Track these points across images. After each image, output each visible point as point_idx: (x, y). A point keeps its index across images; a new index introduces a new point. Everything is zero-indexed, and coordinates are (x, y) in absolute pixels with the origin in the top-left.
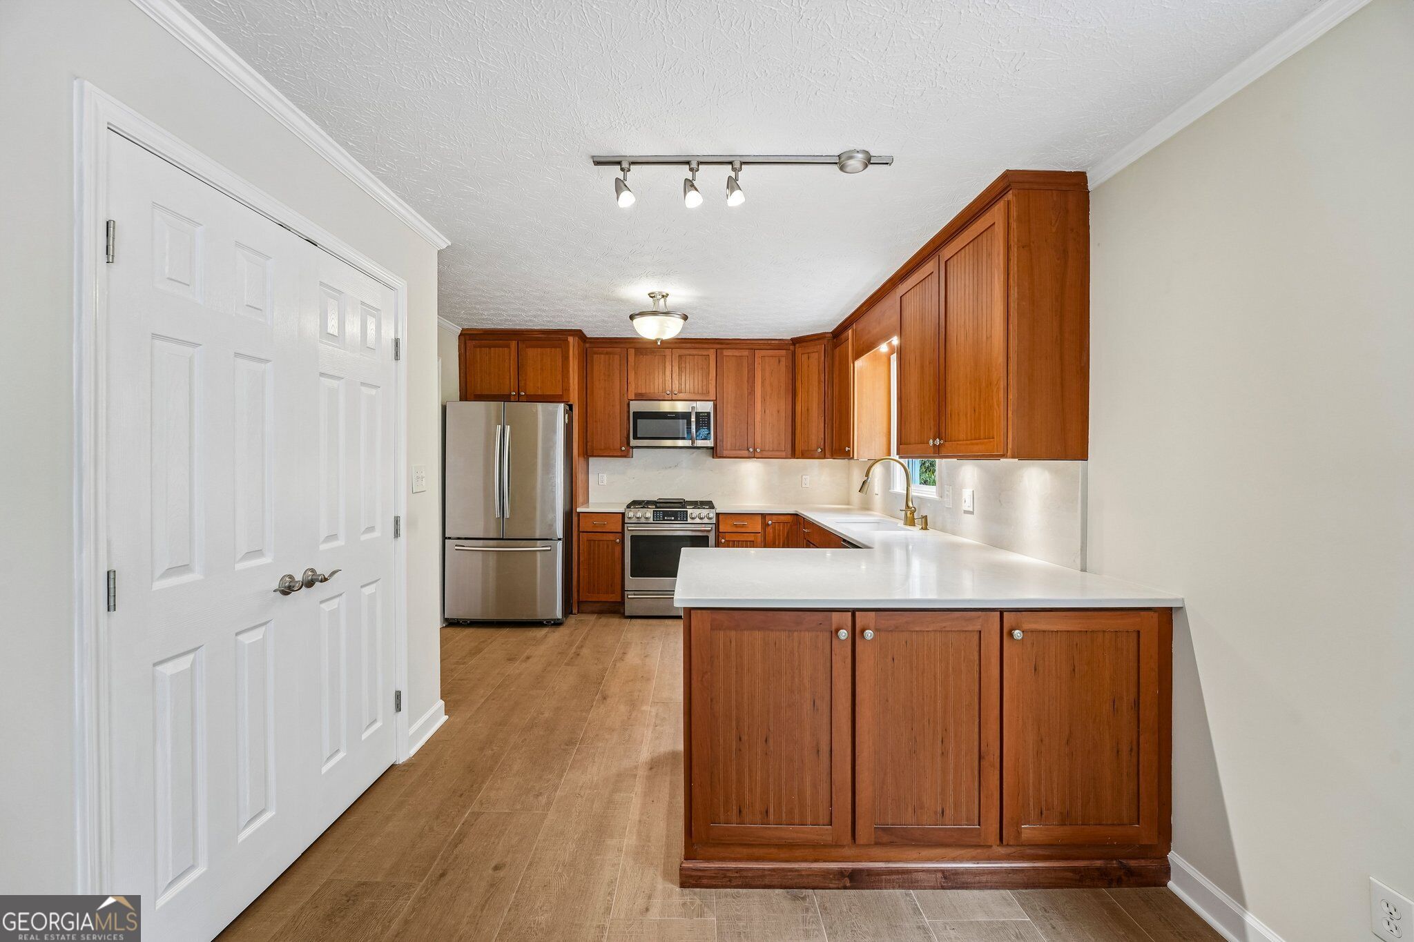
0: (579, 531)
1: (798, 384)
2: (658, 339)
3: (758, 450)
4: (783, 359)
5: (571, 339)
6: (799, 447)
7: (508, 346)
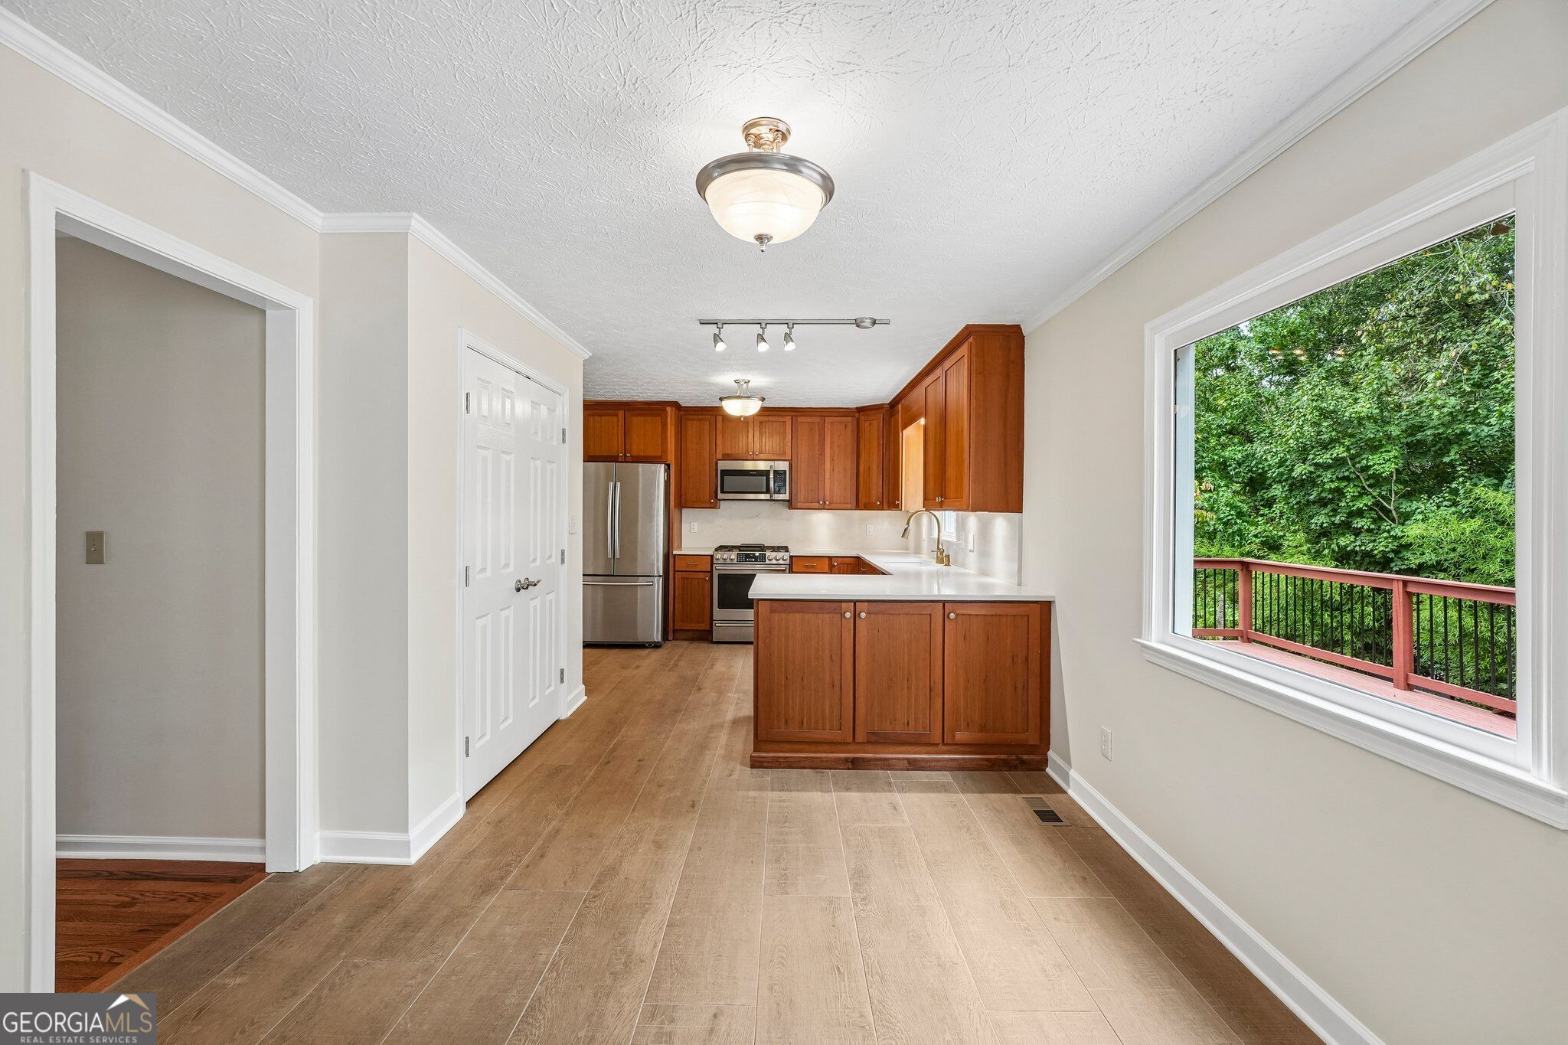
0: (675, 571)
1: (862, 446)
2: (742, 416)
3: (828, 503)
4: (849, 425)
5: (669, 409)
6: (862, 500)
7: (617, 415)
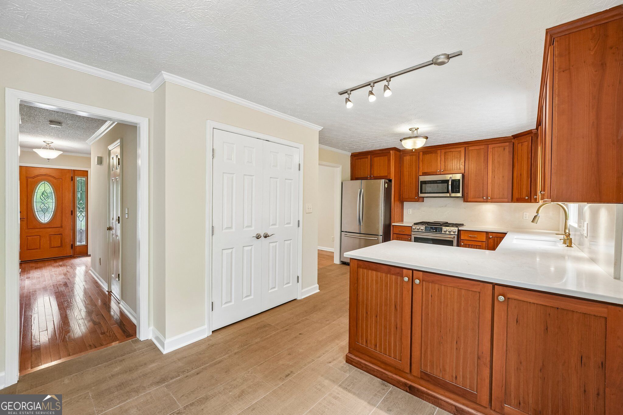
0: (393, 233)
2: (413, 149)
3: (489, 198)
4: (507, 148)
5: (391, 152)
6: (516, 196)
7: (367, 158)
